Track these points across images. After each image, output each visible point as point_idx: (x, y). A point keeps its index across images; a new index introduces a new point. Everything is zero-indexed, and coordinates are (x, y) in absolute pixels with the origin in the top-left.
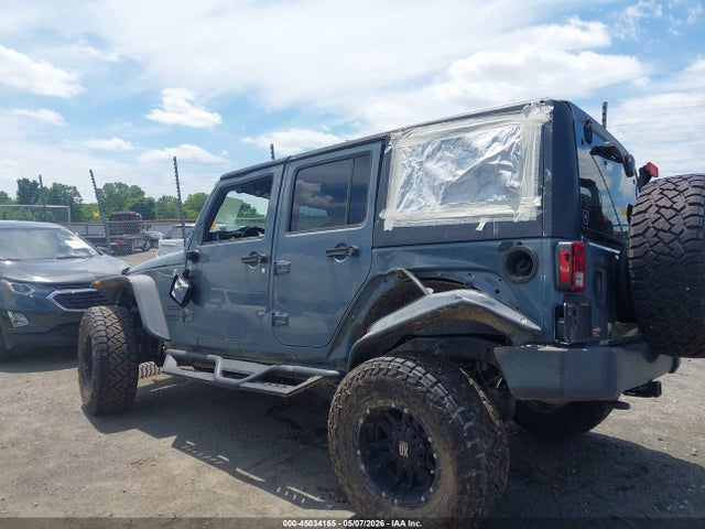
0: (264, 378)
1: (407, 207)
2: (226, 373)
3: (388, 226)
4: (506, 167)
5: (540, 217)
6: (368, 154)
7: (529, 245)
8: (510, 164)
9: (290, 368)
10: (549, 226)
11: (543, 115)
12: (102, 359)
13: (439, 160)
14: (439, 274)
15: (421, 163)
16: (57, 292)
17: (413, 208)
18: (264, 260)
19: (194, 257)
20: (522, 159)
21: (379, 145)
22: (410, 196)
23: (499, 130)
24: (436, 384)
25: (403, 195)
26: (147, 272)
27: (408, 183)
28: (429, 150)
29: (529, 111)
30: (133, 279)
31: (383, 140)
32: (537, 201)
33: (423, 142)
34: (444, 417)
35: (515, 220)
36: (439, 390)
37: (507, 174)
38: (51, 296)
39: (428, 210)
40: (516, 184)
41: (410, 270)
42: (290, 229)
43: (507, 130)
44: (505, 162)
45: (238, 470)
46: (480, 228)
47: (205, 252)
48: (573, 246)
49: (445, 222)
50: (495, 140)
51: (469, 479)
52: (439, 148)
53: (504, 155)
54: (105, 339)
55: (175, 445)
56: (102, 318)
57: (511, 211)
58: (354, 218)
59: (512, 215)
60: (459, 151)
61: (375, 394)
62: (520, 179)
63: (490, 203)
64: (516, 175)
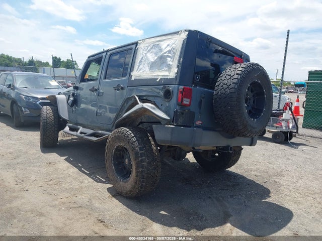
0: (91, 135)
1: (140, 71)
2: (81, 133)
3: (133, 79)
4: (169, 57)
5: (176, 77)
6: (131, 49)
7: (171, 87)
8: (171, 55)
9: (100, 132)
10: (178, 80)
11: (184, 36)
12: (44, 125)
13: (151, 53)
14: (144, 98)
15: (146, 54)
16: (41, 101)
17: (141, 71)
18: (96, 90)
19: (76, 88)
20: (175, 54)
21: (135, 45)
22: (141, 67)
23: (170, 41)
24: (133, 137)
25: (139, 66)
26: (64, 94)
27: (141, 61)
28: (149, 48)
29: (181, 34)
30: (58, 96)
31: (136, 44)
32: (176, 70)
33: (148, 45)
34: (134, 149)
35: (169, 78)
36: (134, 139)
37: (169, 59)
38: (38, 103)
39: (145, 73)
40: (171, 63)
41: (137, 96)
42: (105, 78)
43: (173, 41)
44: (169, 55)
45: (82, 169)
46: (158, 81)
47: (81, 86)
48: (183, 89)
49: (149, 78)
50: (168, 45)
51: (139, 171)
52: (152, 48)
53: (169, 51)
54: (46, 118)
55: (65, 159)
56: (47, 110)
57: (168, 74)
58: (124, 75)
59: (168, 76)
60: (157, 49)
61: (117, 140)
62: (173, 61)
63: (163, 71)
64: (172, 60)
